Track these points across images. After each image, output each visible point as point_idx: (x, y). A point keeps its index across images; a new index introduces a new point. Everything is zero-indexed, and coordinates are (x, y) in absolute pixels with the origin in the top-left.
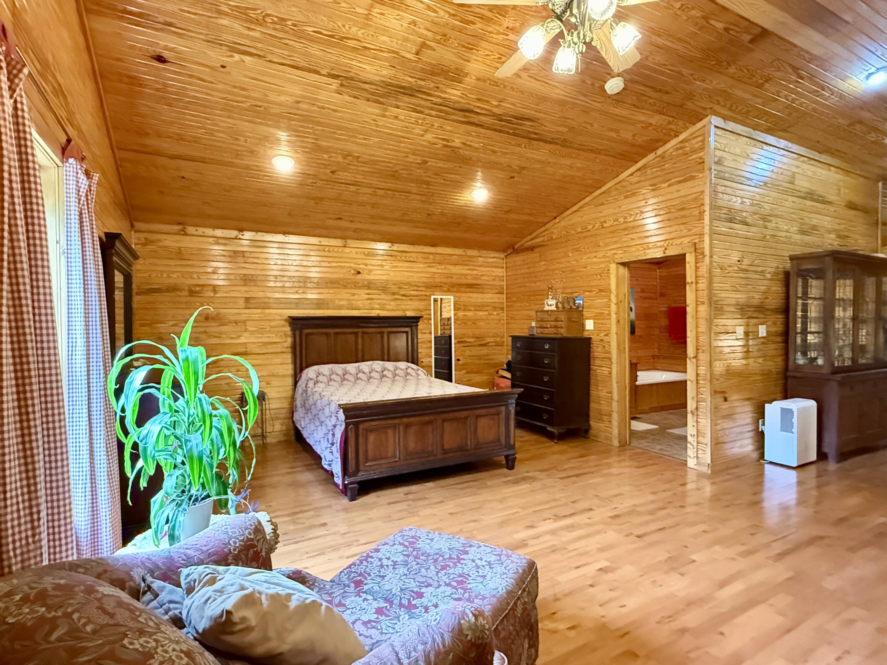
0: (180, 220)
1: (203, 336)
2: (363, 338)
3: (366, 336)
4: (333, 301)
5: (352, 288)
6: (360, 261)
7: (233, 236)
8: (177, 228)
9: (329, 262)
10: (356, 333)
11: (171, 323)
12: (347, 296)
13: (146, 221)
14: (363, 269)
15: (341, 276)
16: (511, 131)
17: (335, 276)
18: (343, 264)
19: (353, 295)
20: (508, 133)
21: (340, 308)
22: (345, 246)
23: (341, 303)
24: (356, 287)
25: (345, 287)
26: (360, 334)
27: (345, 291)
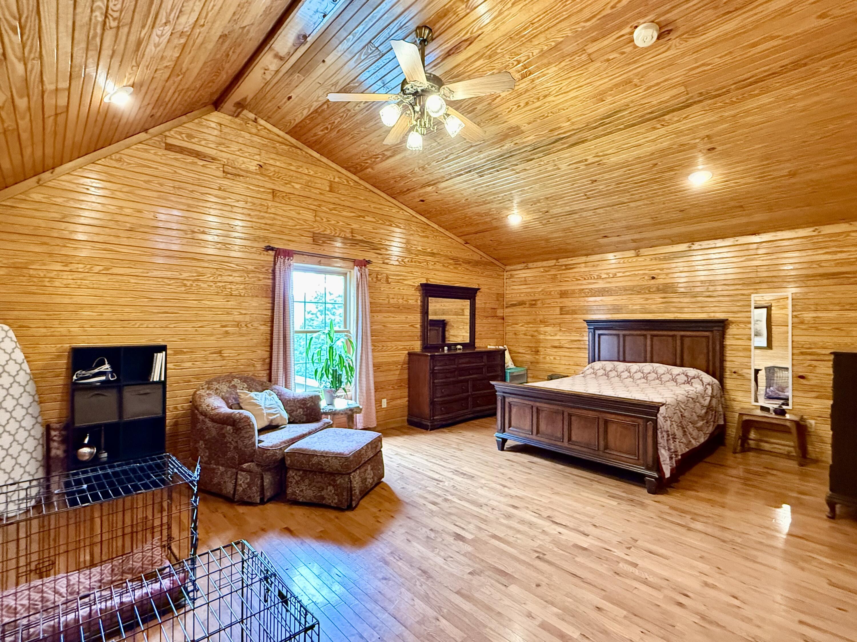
0: (524, 260)
1: (536, 334)
2: (652, 341)
3: (655, 338)
4: (626, 306)
5: (645, 293)
6: (655, 267)
7: (553, 264)
8: (523, 265)
9: (624, 273)
10: (645, 336)
11: (521, 324)
12: (642, 301)
13: (510, 265)
14: (659, 274)
15: (635, 283)
16: (622, 126)
17: (629, 284)
18: (636, 273)
19: (647, 299)
20: (621, 129)
21: (633, 312)
22: (638, 256)
23: (635, 307)
24: (650, 292)
25: (639, 293)
26: (649, 337)
27: (639, 296)
